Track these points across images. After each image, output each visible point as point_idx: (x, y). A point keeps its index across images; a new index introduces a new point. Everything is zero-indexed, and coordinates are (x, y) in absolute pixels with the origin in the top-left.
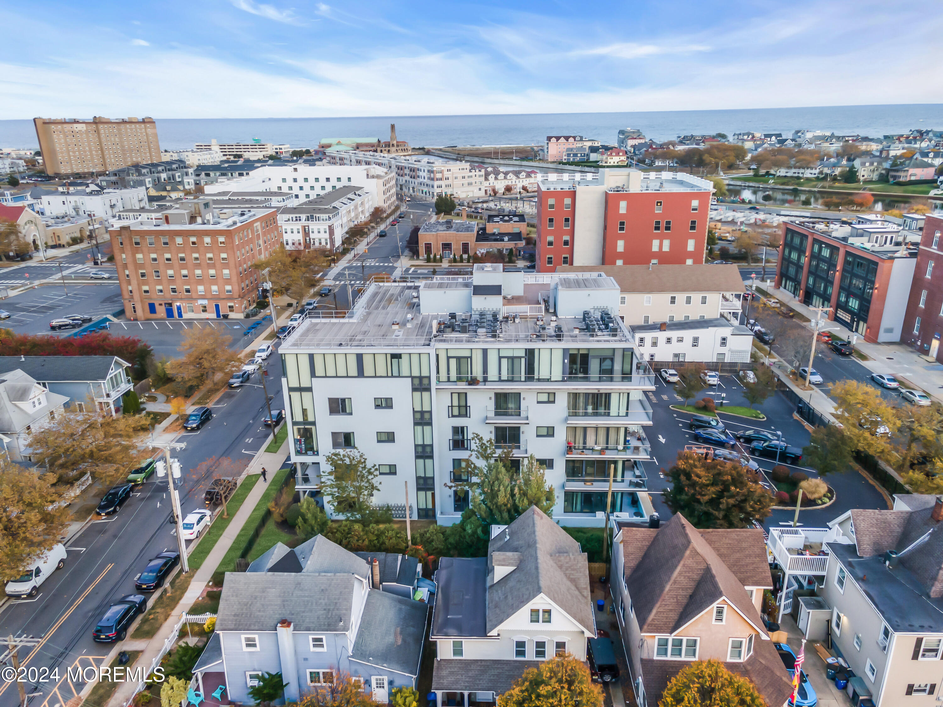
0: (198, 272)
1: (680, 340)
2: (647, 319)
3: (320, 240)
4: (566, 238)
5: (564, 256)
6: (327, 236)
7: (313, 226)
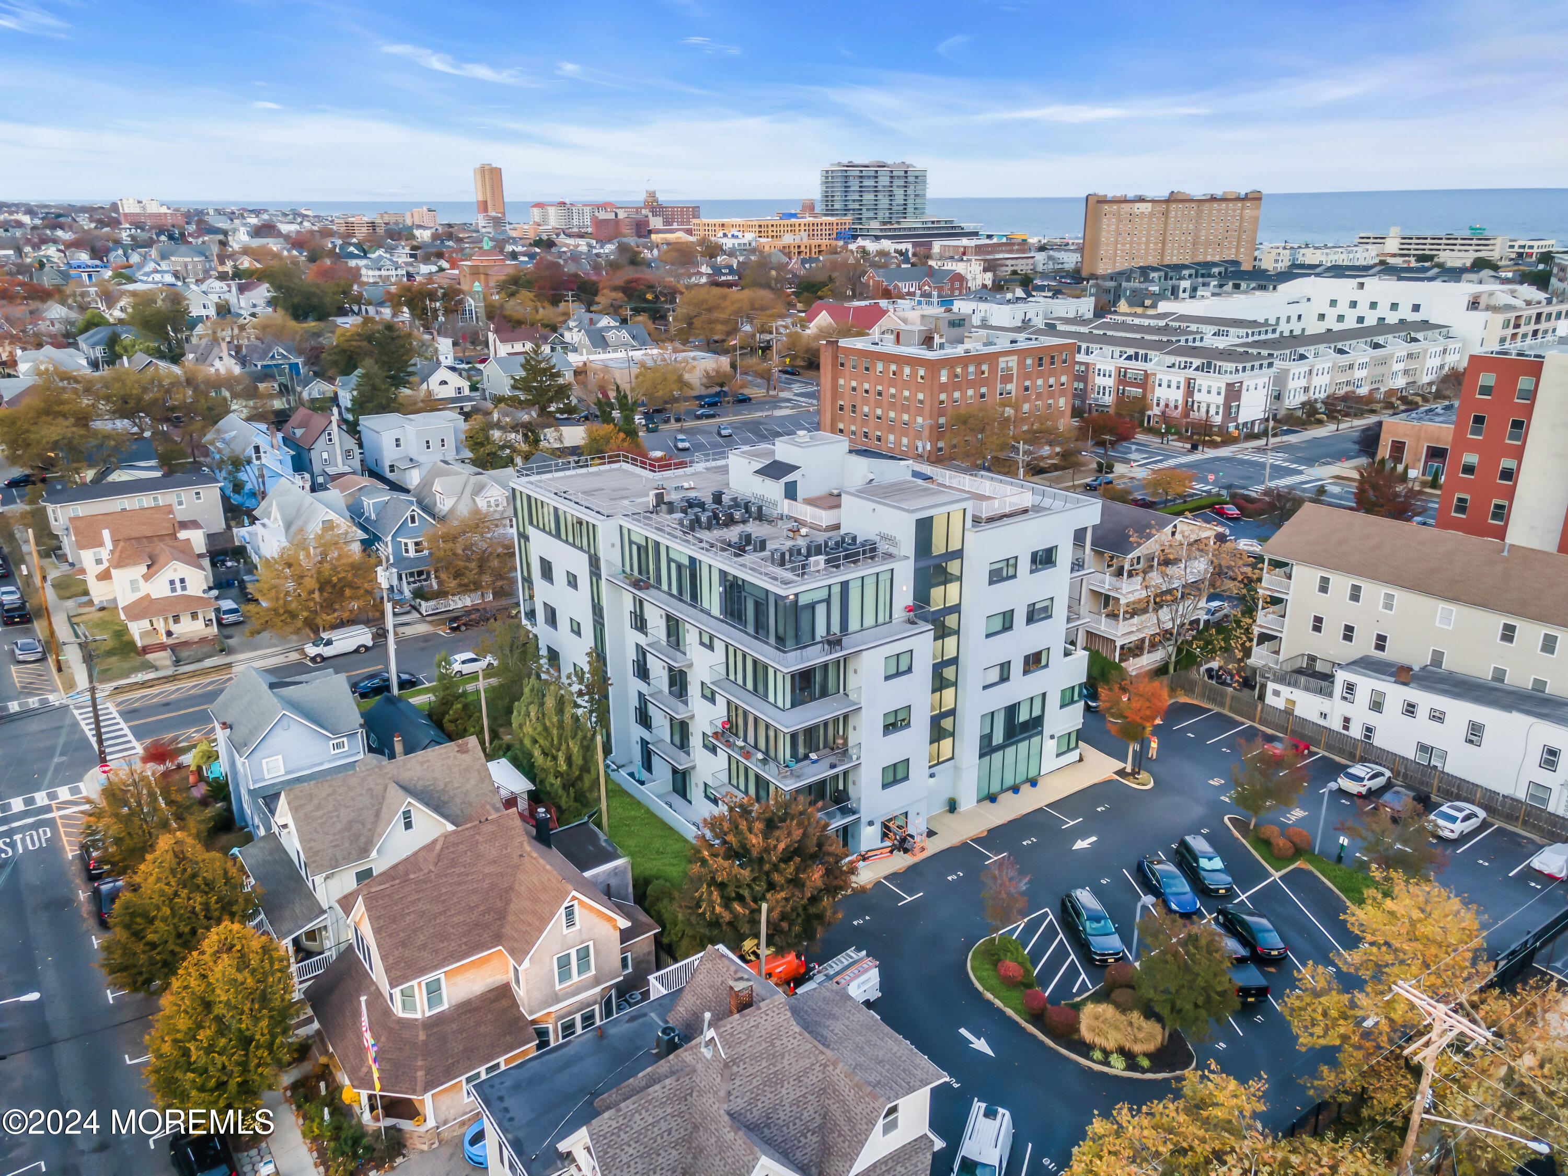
0: (892, 414)
1: (1437, 717)
2: (1437, 658)
3: (1208, 406)
4: (1507, 463)
5: (1495, 501)
6: (1221, 400)
7: (1203, 381)
